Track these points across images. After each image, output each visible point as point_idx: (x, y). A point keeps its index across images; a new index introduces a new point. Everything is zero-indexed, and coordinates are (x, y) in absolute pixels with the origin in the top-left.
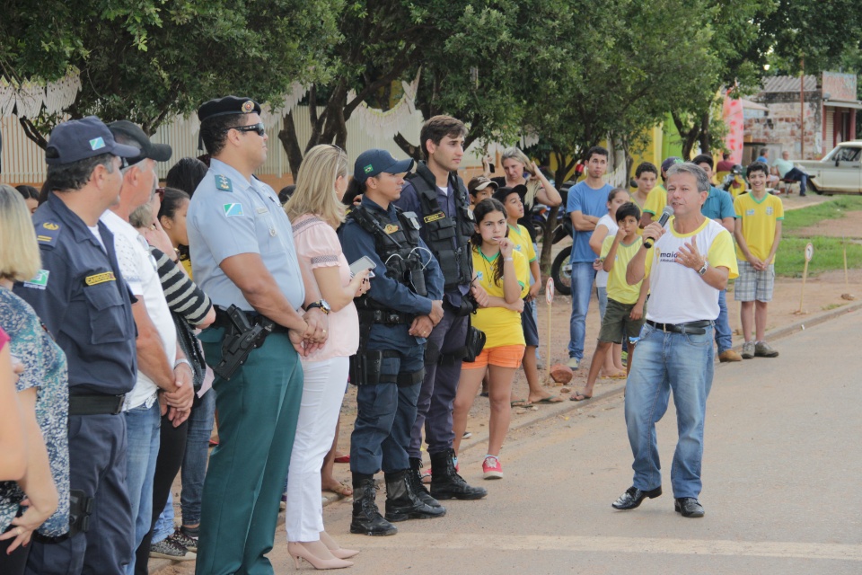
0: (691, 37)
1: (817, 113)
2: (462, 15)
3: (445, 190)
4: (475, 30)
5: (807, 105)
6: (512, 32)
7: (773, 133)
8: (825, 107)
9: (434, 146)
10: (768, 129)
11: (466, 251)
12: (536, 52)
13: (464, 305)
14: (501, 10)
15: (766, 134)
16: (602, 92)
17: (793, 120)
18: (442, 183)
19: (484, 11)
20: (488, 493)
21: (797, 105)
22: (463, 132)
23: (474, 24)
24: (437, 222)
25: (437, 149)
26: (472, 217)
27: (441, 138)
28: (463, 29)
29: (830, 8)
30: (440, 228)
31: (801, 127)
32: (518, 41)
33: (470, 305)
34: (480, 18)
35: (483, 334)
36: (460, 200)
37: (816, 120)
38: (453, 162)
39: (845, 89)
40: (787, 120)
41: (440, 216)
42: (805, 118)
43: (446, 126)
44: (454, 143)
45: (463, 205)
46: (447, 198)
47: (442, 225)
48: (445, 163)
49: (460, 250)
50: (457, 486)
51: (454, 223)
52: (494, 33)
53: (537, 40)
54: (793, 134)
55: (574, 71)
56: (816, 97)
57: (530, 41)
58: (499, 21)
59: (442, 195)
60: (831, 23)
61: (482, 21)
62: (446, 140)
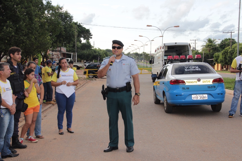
0: (46, 38)
1: (60, 54)
2: (3, 29)
3: (16, 67)
4: (6, 32)
5: (59, 52)
6: (15, 33)
7: (53, 57)
8: (62, 53)
9: (13, 55)
10: (53, 56)
11: (22, 83)
12: (20, 38)
13: (22, 97)
14: (12, 28)
15: (52, 57)
16: (29, 48)
17: (57, 55)
18: (15, 65)
19: (8, 28)
20: (28, 146)
21: (57, 52)
22: (21, 51)
23: (6, 31)
24: (13, 75)
25: (14, 56)
26: (24, 74)
27: (15, 53)
28: (3, 32)
29: (68, 35)
30: (14, 76)
31: (58, 56)
32: (16, 35)
33: (24, 97)
34: (7, 30)
35: (27, 105)
36: (20, 69)
37: (60, 55)
38: (19, 59)
39: (64, 50)
40: (56, 55)
41: (14, 73)
42: (59, 54)
43: (16, 50)
44: (18, 54)
45: (21, 70)
46: (17, 69)
47: (15, 75)
48: (16, 59)
49: (20, 82)
50: (19, 145)
51: (19, 75)
52: (11, 33)
53: (20, 35)
54: (57, 57)
55: (28, 42)
56: (60, 51)
57: (19, 35)
58: (12, 31)
59: (15, 68)
60: (69, 38)
61: (8, 30)
62: (16, 53)
